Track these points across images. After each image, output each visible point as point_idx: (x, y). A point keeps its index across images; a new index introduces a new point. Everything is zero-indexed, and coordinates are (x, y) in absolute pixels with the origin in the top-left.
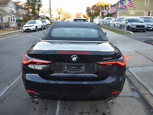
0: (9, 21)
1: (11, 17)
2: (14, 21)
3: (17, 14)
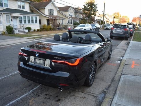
0: (68, 24)
1: (70, 21)
2: (72, 23)
3: (75, 18)
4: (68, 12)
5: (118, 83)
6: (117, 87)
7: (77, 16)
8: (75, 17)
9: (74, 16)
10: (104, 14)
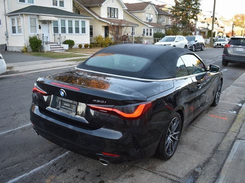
0: (143, 35)
1: (147, 29)
2: (151, 34)
3: (158, 25)
4: (143, 13)
5: (227, 157)
6: (223, 165)
7: (161, 20)
8: (157, 23)
9: (155, 21)
10: (213, 17)
